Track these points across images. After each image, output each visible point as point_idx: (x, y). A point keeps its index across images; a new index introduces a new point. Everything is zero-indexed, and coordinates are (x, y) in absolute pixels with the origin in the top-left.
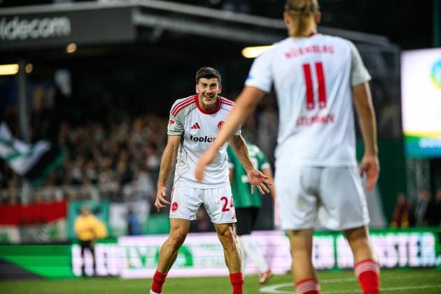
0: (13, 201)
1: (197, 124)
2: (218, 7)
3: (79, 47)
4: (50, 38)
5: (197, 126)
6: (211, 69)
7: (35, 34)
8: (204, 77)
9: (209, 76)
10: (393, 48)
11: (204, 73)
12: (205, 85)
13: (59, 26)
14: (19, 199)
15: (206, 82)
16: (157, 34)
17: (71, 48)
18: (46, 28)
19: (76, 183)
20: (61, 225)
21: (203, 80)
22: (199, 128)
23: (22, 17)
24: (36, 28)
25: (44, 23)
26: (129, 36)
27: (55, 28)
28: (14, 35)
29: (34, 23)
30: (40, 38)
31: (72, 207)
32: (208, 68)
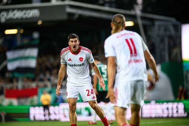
0: (15, 88)
1: (70, 59)
2: (103, 5)
3: (43, 22)
4: (31, 18)
5: (70, 60)
6: (74, 34)
7: (24, 17)
8: (71, 38)
9: (74, 37)
10: (178, 23)
11: (71, 36)
12: (72, 41)
13: (34, 13)
14: (17, 87)
15: (73, 40)
16: (76, 16)
17: (40, 23)
18: (29, 14)
19: (42, 80)
20: (35, 98)
21: (71, 39)
22: (71, 60)
23: (19, 9)
24: (25, 14)
25: (28, 12)
26: (64, 17)
27: (33, 14)
28: (15, 17)
29: (24, 12)
30: (26, 18)
31: (39, 91)
32: (73, 34)
